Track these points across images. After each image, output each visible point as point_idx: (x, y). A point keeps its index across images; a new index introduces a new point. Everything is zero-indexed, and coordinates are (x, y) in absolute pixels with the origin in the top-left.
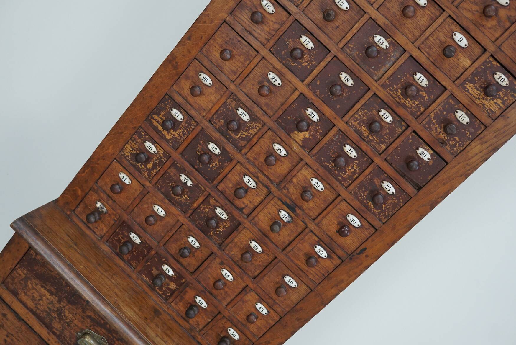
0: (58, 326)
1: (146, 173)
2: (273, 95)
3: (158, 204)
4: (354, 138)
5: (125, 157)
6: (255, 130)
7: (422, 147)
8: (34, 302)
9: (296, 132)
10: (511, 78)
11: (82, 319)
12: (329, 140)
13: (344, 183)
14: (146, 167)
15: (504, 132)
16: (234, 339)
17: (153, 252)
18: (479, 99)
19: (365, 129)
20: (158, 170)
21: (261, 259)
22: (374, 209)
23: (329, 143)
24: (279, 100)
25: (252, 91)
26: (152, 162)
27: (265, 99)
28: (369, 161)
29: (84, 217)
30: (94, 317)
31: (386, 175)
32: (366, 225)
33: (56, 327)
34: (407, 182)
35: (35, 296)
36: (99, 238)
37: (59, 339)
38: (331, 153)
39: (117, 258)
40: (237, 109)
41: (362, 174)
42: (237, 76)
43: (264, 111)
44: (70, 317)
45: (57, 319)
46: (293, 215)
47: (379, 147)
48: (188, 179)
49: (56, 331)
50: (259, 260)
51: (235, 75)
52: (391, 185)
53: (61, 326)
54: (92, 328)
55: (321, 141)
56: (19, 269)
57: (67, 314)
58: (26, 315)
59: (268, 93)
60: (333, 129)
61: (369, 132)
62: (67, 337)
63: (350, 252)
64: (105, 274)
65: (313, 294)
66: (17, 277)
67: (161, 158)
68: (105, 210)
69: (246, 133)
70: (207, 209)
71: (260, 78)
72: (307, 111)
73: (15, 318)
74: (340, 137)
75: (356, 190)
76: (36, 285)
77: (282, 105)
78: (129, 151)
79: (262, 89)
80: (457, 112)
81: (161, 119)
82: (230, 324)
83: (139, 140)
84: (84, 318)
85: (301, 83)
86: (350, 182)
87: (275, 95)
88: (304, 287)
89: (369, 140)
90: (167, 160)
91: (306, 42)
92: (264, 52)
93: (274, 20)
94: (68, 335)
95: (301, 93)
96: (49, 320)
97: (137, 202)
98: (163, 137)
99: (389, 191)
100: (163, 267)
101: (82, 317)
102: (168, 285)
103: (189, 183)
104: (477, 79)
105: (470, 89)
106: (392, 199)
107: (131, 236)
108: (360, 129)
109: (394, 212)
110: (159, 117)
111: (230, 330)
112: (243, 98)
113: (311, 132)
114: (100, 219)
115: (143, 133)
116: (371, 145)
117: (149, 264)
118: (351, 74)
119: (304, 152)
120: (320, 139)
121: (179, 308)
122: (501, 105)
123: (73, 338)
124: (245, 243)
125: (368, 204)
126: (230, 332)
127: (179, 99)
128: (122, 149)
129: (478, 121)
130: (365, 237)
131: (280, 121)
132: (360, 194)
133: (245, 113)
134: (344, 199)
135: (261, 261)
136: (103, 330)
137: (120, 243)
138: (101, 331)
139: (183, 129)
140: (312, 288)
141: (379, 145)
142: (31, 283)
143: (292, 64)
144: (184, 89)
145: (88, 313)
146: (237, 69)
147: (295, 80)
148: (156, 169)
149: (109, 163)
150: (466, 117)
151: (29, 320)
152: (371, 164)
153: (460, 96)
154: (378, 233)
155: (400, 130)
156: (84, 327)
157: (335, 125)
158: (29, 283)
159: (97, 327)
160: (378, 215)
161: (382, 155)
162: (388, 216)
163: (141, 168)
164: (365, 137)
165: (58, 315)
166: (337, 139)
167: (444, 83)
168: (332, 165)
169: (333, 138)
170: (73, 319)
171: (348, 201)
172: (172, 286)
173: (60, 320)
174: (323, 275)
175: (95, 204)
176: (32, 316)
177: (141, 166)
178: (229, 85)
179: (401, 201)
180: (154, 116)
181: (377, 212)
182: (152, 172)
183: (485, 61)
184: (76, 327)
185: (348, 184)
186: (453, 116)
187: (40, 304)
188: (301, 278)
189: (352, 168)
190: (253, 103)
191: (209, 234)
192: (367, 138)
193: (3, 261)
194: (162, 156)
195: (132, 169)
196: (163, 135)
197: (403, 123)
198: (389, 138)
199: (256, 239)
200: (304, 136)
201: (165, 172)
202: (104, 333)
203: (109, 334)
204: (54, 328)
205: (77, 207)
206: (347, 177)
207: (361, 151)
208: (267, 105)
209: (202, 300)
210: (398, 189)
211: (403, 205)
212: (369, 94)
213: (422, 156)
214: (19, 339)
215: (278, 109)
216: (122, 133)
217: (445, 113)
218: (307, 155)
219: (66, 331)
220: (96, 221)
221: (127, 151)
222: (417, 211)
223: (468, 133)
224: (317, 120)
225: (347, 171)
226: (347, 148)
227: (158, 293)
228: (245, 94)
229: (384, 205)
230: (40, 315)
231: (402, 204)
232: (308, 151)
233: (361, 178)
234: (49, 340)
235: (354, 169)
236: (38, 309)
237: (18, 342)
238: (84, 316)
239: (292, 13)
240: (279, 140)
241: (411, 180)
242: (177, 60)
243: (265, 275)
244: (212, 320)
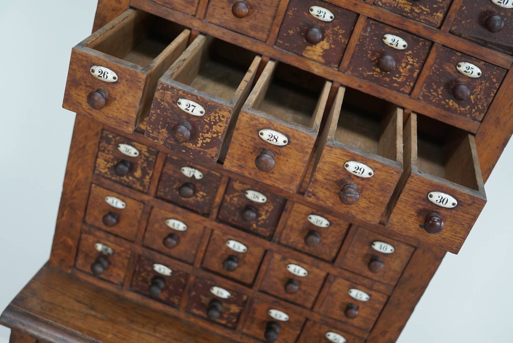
1: (138, 184)
2: (257, 10)
3: (170, 217)
4: (393, 22)
5: (103, 177)
9: (308, 48)
12: (359, 39)
13: (403, 89)
14: (134, 177)
17: (192, 279)
19: (404, 2)
20: (151, 175)
21: (333, 234)
22: (459, 107)
23: (361, 44)
24: (267, 13)
25: (225, 17)
26: (139, 168)
27: (248, 21)
28: (427, 43)
29: (88, 269)
31: (459, 54)
34: (493, 52)
36: (120, 287)
38: (369, 55)
39: (151, 301)
41: (425, 66)
42: (196, 5)
43: (254, 38)
47: (434, 18)
48: (193, 170)
50: (330, 236)
51: (193, 6)
52: (471, 66)
55: (348, 46)
59: (247, 11)
60: (359, 21)
61: (411, 4)
64: (143, 330)
65: (419, 252)
67: (147, 158)
68: (110, 251)
70: (235, 199)
72: (312, 13)
74: (373, 27)
75: (424, 92)
77: (274, 17)
78: (105, 165)
79: (237, 9)
82: (326, 327)
83: (110, 147)
86: (412, 84)
87: (258, 10)
88: (404, 247)
89: (416, 15)
90: (156, 158)
97: (144, 225)
99: (472, 75)
100: (212, 291)
102: (229, 309)
103: (198, 175)
106: (481, 84)
107: (155, 269)
108: (397, 5)
109: (490, 100)
111: (328, 335)
113: (329, 38)
114: (110, 263)
115: (110, 136)
116: (422, 21)
117: (193, 293)
119: (330, 70)
120: (346, 43)
121: (254, 332)
124: (302, 221)
125: (449, 104)
126: (330, 338)
128: (95, 167)
131: (281, 42)
132: (433, 95)
135: (333, 236)
137: (147, 282)
141: (432, 15)
148: (148, 174)
149: (87, 191)
152: (431, 47)
157: (358, 15)
160: (468, 114)
161: (442, 28)
162: (484, 109)
163: (128, 181)
164: (408, 13)
166: (370, 32)
168: (377, 72)
169: (364, 34)
172: (235, 309)
175: (94, 249)
177: (128, 179)
178: (191, 23)
179: (495, 80)
181: (466, 110)
182: (145, 180)
185: (410, 88)
188: (395, 238)
189: (407, 64)
190: (233, 33)
191: (252, 228)
192: (411, 13)
194: (147, 154)
195: (118, 187)
199: (315, 211)
200: (323, 49)
201: (161, 173)
205: (76, 260)
206: (405, 79)
207: (410, 35)
208: (254, 27)
209: (279, 313)
210: (483, 67)
211: (500, 86)
213: (502, 5)
215: (272, 27)
216: (84, 147)
218: (337, 72)
220: (105, 269)
221: (102, 167)
224: (331, 17)
225: (402, 70)
226: (389, 39)
227: (221, 324)
228: (218, 25)
229: (472, 97)
231: (497, 85)
232: (336, 66)
233: (426, 72)
235: (411, 65)
241: (499, 46)
243: (346, 253)
244: (302, 331)
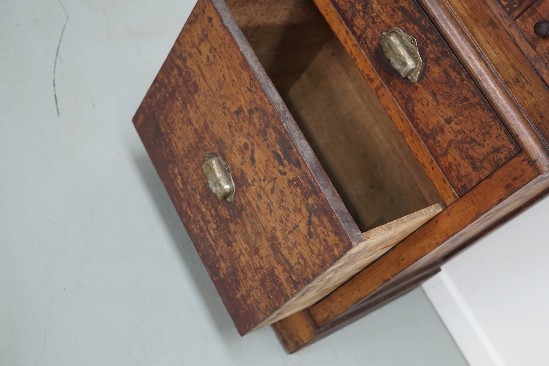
0: (361, 23)
11: (393, 12)
30: (408, 9)
33: (358, 25)
37: (359, 41)
44: (379, 11)
45: (361, 14)
49: (356, 31)
53: (364, 24)
54: (402, 24)
57: (374, 6)
58: (326, 7)
62: (368, 39)
84: (394, 11)
94: (370, 37)
96: (351, 15)
101: (392, 9)
121: (526, 27)
123: (375, 40)
136: (416, 28)
138: (413, 29)
145: (402, 3)
151: (327, 14)
156: (392, 24)
159: (409, 23)
165: (363, 7)
170: (381, 13)
173: (364, 14)
176: (334, 9)
184: (382, 24)
202: (417, 33)
203: (422, 33)
204: (355, 25)
219: (369, 29)
227: (501, 4)
230: (342, 8)
234: (346, 42)
238: (395, 7)
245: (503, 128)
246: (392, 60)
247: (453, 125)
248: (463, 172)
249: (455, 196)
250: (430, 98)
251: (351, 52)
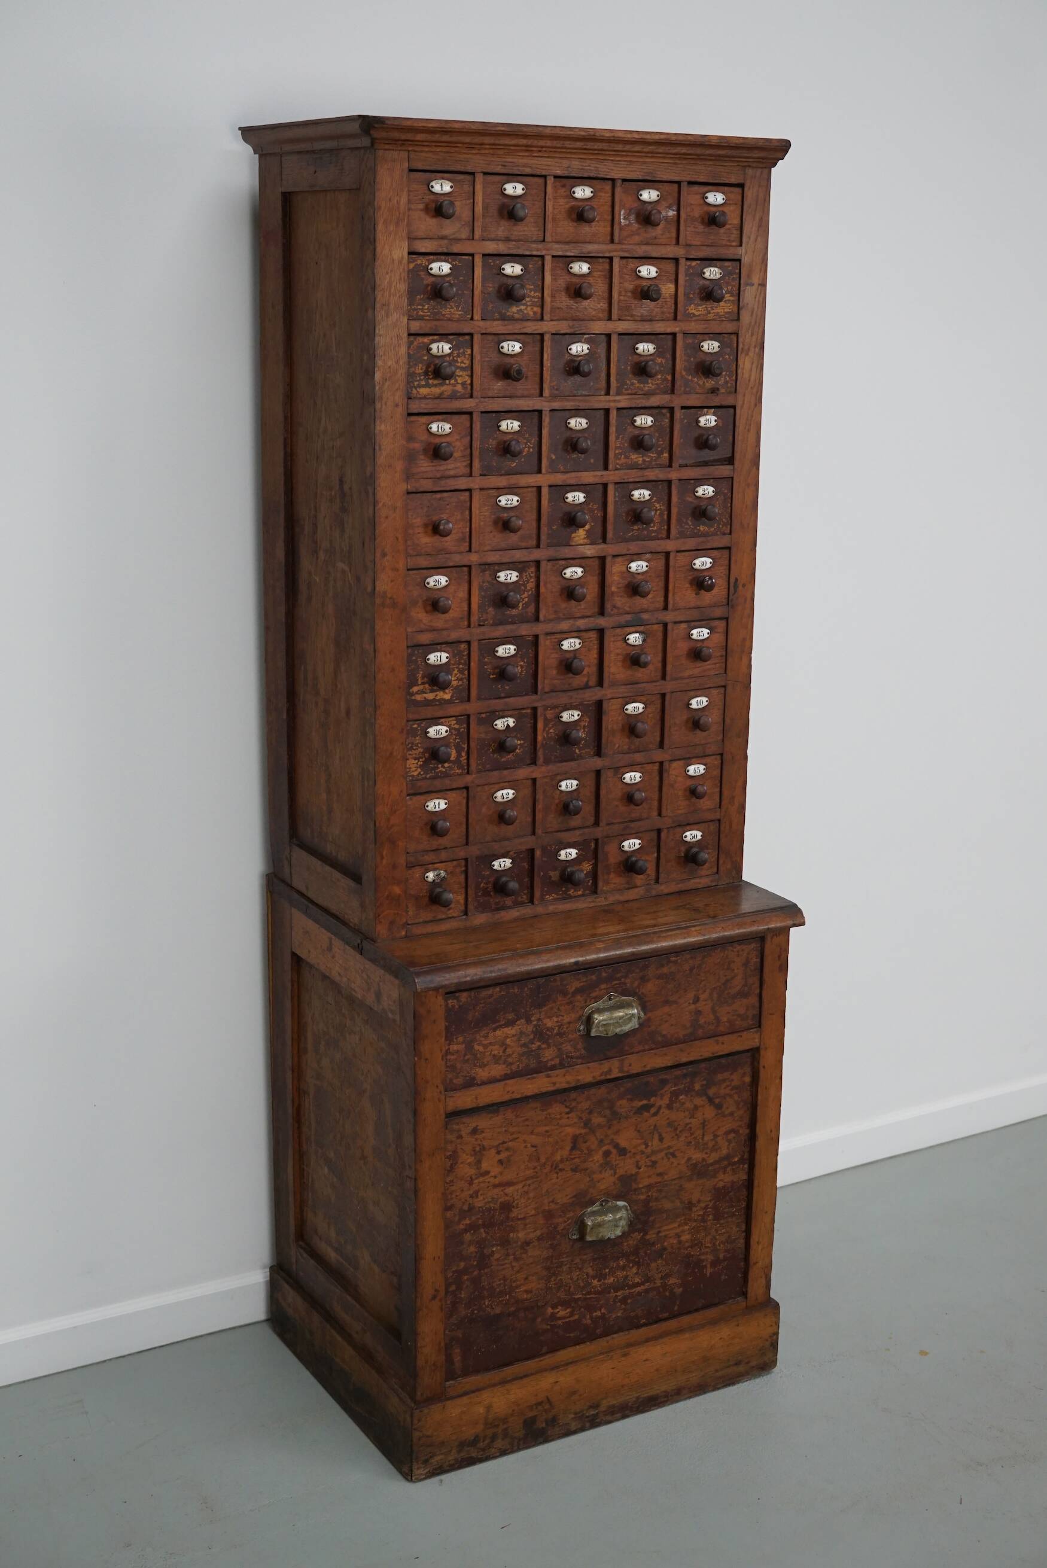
0: (551, 1053)
1: (456, 768)
3: (495, 790)
4: (635, 478)
5: (417, 780)
6: (532, 580)
7: (701, 416)
8: (501, 1062)
9: (573, 535)
10: (719, 263)
12: (614, 507)
13: (662, 535)
15: (756, 322)
16: (699, 840)
17: (538, 852)
18: (710, 313)
19: (636, 456)
20: (466, 749)
21: (651, 715)
22: (709, 529)
23: (617, 511)
24: (531, 519)
25: (495, 540)
26: (453, 747)
28: (667, 484)
29: (423, 915)
30: (582, 984)
31: (692, 482)
32: (715, 553)
33: (549, 1058)
34: (717, 467)
35: (496, 1052)
36: (464, 917)
37: (564, 1067)
38: (627, 517)
39: (503, 913)
40: (496, 577)
41: (672, 506)
43: (527, 548)
44: (557, 1022)
45: (544, 1046)
46: (642, 628)
47: (663, 460)
48: (505, 719)
49: (553, 1063)
50: (650, 719)
51: (466, 542)
52: (706, 487)
53: (555, 1049)
54: (590, 999)
55: (608, 517)
56: (451, 1046)
57: (549, 1023)
58: (505, 1090)
60: (608, 490)
61: (643, 455)
62: (571, 1052)
63: (725, 601)
65: (729, 689)
66: (456, 1059)
67: (458, 730)
68: (443, 873)
69: (526, 595)
70: (551, 731)
71: (493, 516)
72: (567, 501)
73: (490, 1115)
74: (621, 490)
75: (679, 529)
76: (486, 1037)
78: (415, 765)
79: (511, 525)
80: (702, 347)
81: (423, 683)
82: (679, 830)
83: (418, 739)
84: (571, 1003)
85: (539, 475)
86: (666, 527)
87: (523, 519)
88: (714, 692)
89: (648, 463)
90: (468, 725)
91: (510, 426)
92: (476, 483)
93: (458, 437)
94: (570, 1049)
95: (550, 486)
96: (535, 1061)
98: (442, 702)
99: (709, 495)
100: (560, 858)
101: (568, 1004)
102: (582, 871)
103: (511, 722)
104: (692, 296)
105: (693, 311)
106: (718, 500)
107: (495, 868)
108: (632, 461)
109: (729, 510)
110: (418, 685)
111: (686, 837)
112: (493, 558)
115: (415, 726)
116: (655, 466)
117: (542, 873)
118: (577, 412)
119: (599, 547)
120: (605, 515)
121: (615, 883)
122: (732, 298)
123: (578, 1043)
124: (620, 718)
125: (702, 531)
126: (688, 839)
127: (425, 638)
129: (726, 336)
130: (725, 567)
131: (550, 541)
132: (687, 528)
133: (508, 572)
134: (678, 552)
135: (652, 718)
136: (603, 986)
137: (489, 893)
138: (601, 991)
139: (457, 668)
140: (723, 684)
141: (661, 458)
142: (478, 1044)
143: (513, 465)
144: (421, 621)
145: (571, 988)
146: (462, 533)
147: (533, 480)
148: (463, 749)
149: (404, 809)
150: (713, 342)
151: (513, 1092)
152: (671, 487)
153: (693, 327)
154: (733, 550)
155: (667, 421)
156: (580, 1013)
157: (607, 485)
158: (476, 1047)
159: (594, 992)
160: (718, 531)
161: (672, 465)
162: (728, 521)
163: (444, 770)
164: (641, 464)
165: (539, 1041)
166: (620, 496)
167: (669, 330)
168: (636, 530)
169: (616, 499)
170: (561, 1020)
171: (683, 549)
172: (587, 866)
173: (546, 1042)
174: (722, 656)
175: (426, 881)
176: (512, 1082)
177: (444, 767)
178: (467, 560)
179: (727, 491)
180: (411, 690)
181: (715, 528)
182: (461, 759)
183: (687, 270)
184: (573, 1025)
185: (667, 531)
186: (702, 353)
187: (509, 1056)
188: (705, 687)
189: (657, 509)
190: (506, 553)
191: (576, 755)
192: (644, 464)
193: (426, 1059)
194: (457, 726)
195: (437, 784)
196: (439, 700)
197: (664, 411)
198: (663, 441)
199: (627, 700)
200: (586, 530)
201: (477, 741)
202: (607, 989)
203: (613, 982)
204: (547, 1061)
205: (407, 912)
206: (659, 525)
207: (651, 484)
208: (523, 538)
209: (632, 841)
210: (714, 483)
211: (733, 494)
212: (613, 415)
213: (708, 425)
214: (515, 1136)
215: (539, 530)
217: (692, 359)
218: (605, 546)
219: (564, 1045)
221: (414, 769)
222: (748, 485)
223: (727, 356)
224: (584, 498)
225: (654, 519)
226: (636, 494)
227: (579, 896)
228: (491, 551)
230: (520, 1069)
231: (729, 494)
232: (603, 540)
233: (674, 511)
234: (554, 1084)
235: (660, 509)
236: (511, 1064)
237: (517, 1140)
239: (470, 410)
240: (563, 562)
241: (719, 460)
242: (389, 595)
243: (670, 727)
244: (659, 852)
245: (735, 945)
246: (618, 1030)
247: (702, 997)
248: (742, 1011)
249: (756, 1032)
250: (667, 1009)
251: (568, 1083)
